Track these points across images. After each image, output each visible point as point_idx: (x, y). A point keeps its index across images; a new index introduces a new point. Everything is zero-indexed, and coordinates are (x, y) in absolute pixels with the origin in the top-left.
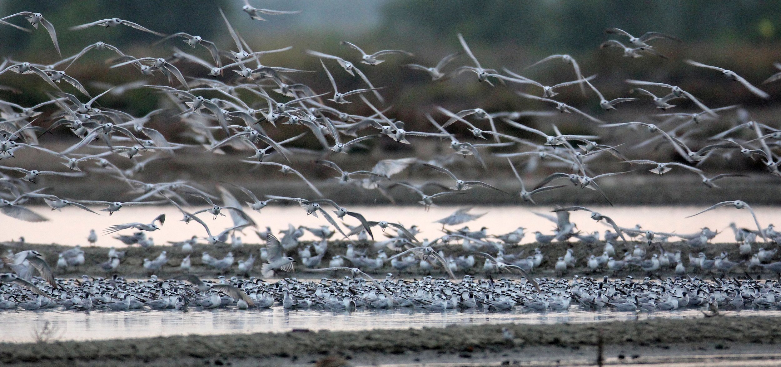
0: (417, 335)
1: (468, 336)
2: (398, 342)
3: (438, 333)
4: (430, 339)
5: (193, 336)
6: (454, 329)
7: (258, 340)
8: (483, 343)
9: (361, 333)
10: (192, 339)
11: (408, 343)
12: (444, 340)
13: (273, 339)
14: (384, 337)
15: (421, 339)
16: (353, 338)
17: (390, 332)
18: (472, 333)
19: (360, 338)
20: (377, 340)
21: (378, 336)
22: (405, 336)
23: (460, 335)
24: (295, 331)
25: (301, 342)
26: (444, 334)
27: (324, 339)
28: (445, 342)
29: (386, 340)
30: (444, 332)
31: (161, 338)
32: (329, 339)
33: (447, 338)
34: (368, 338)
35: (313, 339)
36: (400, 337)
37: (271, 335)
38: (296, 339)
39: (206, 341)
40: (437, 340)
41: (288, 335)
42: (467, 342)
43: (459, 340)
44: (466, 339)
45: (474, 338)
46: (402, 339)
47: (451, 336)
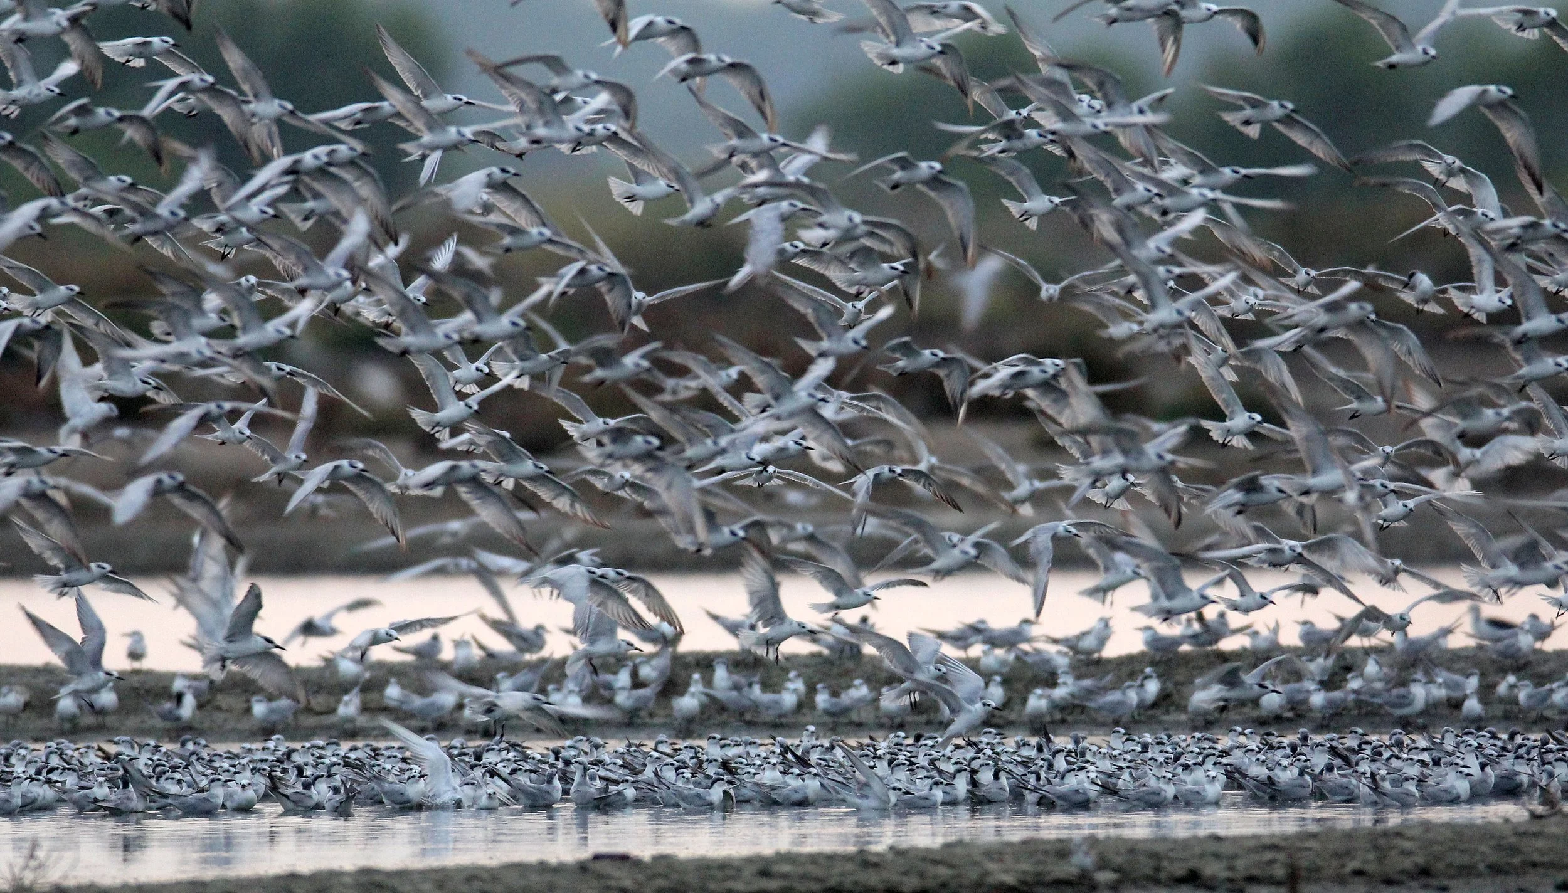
0: (875, 865)
1: (991, 866)
2: (832, 882)
3: (924, 859)
4: (906, 873)
5: (366, 872)
6: (959, 850)
7: (513, 880)
8: (1025, 883)
9: (749, 860)
10: (364, 879)
11: (856, 883)
12: (935, 877)
13: (548, 878)
14: (800, 870)
15: (885, 875)
16: (732, 872)
17: (814, 859)
18: (1001, 860)
19: (748, 871)
20: (785, 876)
21: (786, 868)
22: (850, 867)
23: (976, 864)
24: (597, 857)
25: (612, 883)
26: (936, 862)
27: (666, 877)
28: (940, 880)
29: (804, 877)
30: (938, 857)
31: (293, 876)
32: (675, 876)
33: (943, 871)
34: (765, 873)
35: (640, 877)
36: (837, 871)
37: (543, 867)
38: (600, 876)
39: (395, 883)
40: (922, 875)
41: (582, 868)
42: (990, 880)
43: (973, 874)
44: (986, 873)
45: (1006, 871)
46: (842, 875)
47: (952, 866)
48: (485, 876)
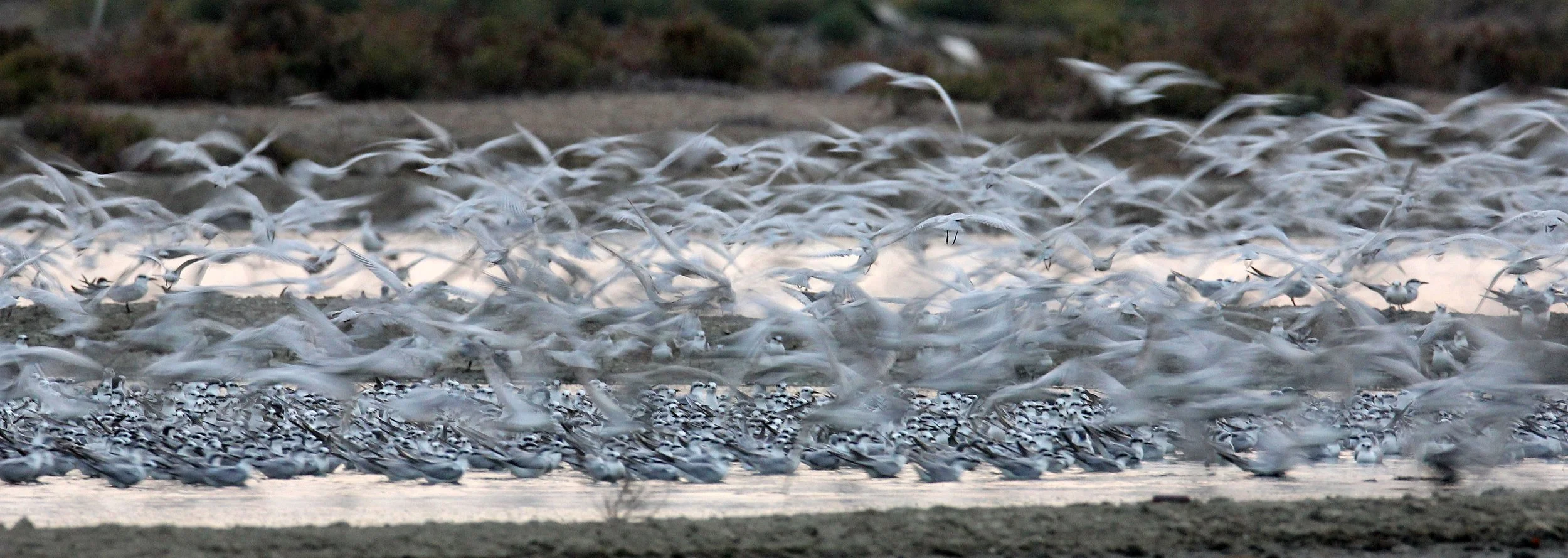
0: (1420, 511)
1: (1530, 514)
2: (1379, 527)
3: (1466, 506)
4: (1448, 519)
5: (940, 509)
6: (1499, 498)
7: (1078, 520)
8: (1560, 530)
9: (1301, 505)
10: (938, 517)
11: (1400, 528)
12: (1477, 523)
13: (1112, 518)
14: (1349, 515)
15: (1429, 520)
16: (1283, 516)
17: (1363, 504)
18: (1538, 508)
19: (1298, 517)
20: (1335, 520)
21: (1335, 513)
22: (1396, 512)
23: (1514, 511)
24: (1158, 499)
25: (1172, 524)
26: (1476, 509)
27: (1222, 519)
28: (1481, 527)
29: (1353, 521)
30: (1478, 504)
31: (871, 513)
32: (1231, 519)
33: (1484, 517)
34: (1316, 517)
35: (1198, 519)
36: (1383, 516)
37: (1106, 507)
38: (1162, 518)
39: (967, 520)
40: (1463, 521)
41: (1144, 509)
42: (1528, 527)
43: (1512, 521)
44: (1526, 520)
45: (1543, 519)
46: (1389, 520)
47: (1491, 513)
48: (1051, 515)
